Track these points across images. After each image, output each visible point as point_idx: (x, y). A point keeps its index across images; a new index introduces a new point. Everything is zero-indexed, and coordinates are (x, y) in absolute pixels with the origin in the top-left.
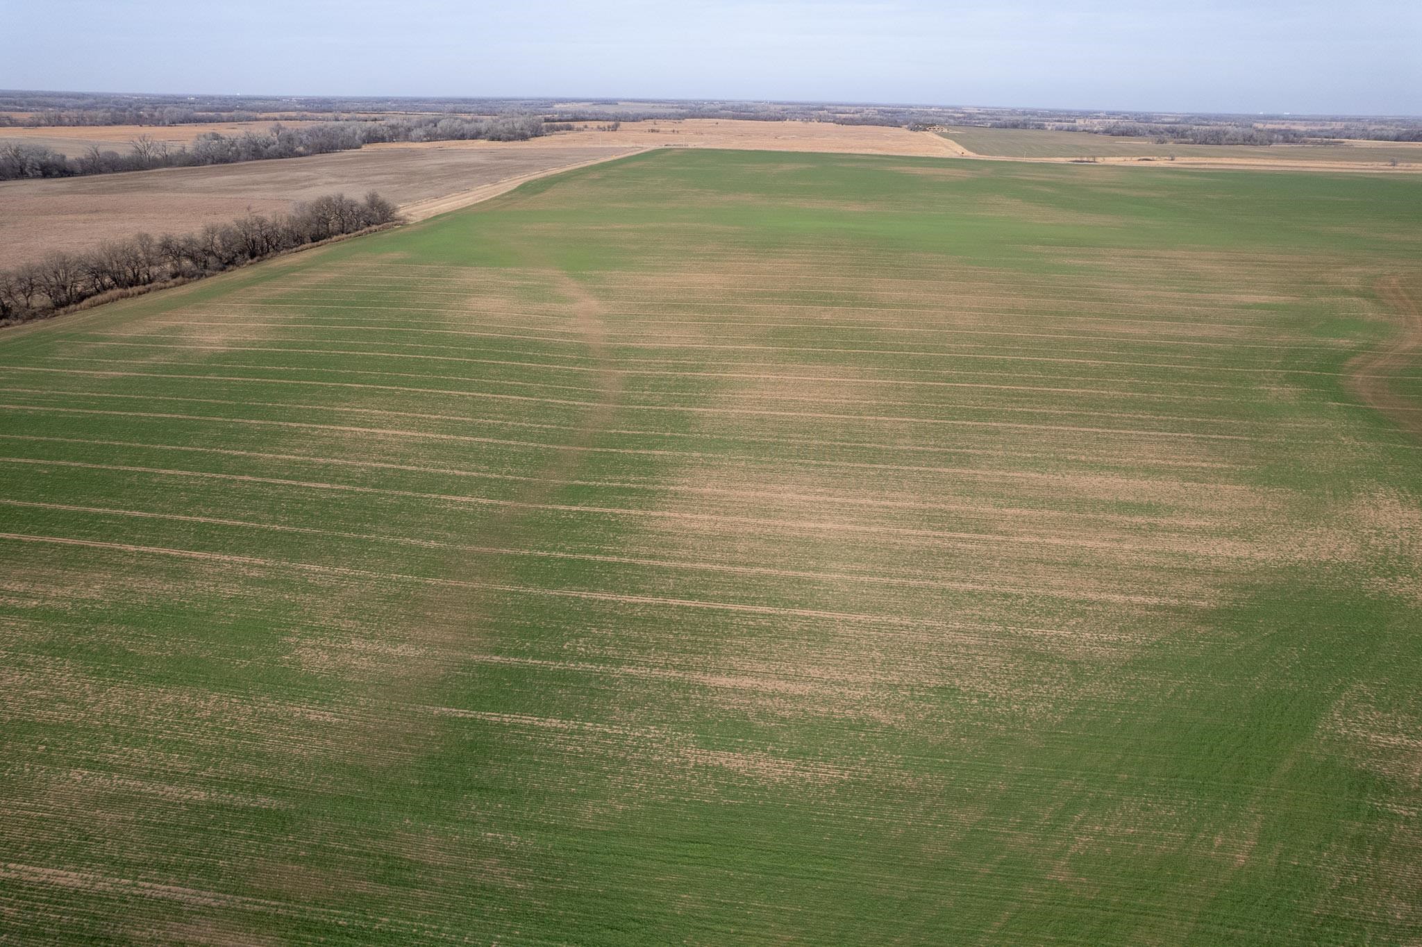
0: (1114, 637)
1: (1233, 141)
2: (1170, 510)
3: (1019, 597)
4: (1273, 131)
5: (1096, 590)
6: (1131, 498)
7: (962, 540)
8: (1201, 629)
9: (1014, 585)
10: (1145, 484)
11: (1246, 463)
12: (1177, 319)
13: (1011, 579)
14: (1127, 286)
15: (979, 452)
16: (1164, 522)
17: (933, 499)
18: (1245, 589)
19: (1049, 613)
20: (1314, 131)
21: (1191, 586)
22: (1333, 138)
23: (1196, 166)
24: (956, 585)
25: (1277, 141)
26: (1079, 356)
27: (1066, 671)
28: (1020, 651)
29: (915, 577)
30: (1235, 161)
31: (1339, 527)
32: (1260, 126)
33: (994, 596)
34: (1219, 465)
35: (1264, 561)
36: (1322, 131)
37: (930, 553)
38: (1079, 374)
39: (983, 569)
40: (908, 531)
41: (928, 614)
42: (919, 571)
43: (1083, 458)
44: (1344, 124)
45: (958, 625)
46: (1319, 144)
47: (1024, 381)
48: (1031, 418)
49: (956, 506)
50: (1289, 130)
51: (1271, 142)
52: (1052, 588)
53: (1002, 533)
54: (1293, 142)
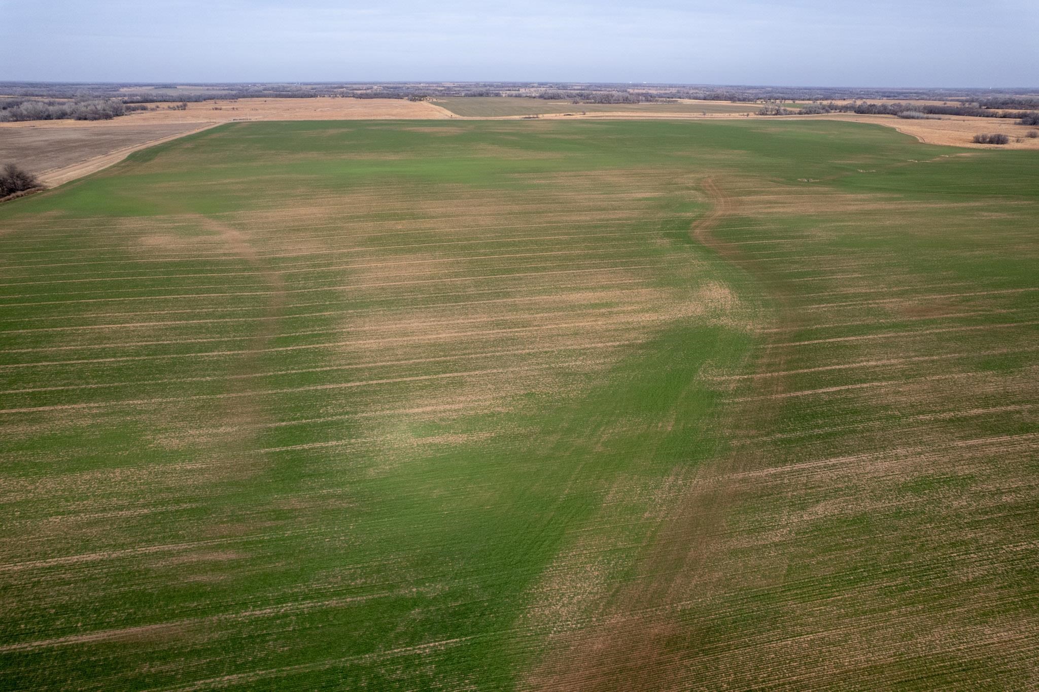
0: (602, 361)
1: (617, 101)
2: (617, 304)
3: (553, 352)
4: (639, 94)
5: (589, 343)
6: (597, 301)
7: (517, 332)
8: (640, 352)
9: (549, 347)
10: (603, 294)
11: (650, 278)
12: (604, 209)
13: (548, 345)
14: (573, 193)
15: (513, 290)
16: (615, 310)
17: (496, 315)
18: (657, 332)
19: (569, 356)
20: (661, 94)
21: (633, 335)
22: (672, 98)
23: (598, 118)
24: (520, 352)
25: (642, 101)
26: (555, 235)
27: (583, 377)
28: (559, 374)
29: (498, 351)
30: (620, 114)
31: (695, 301)
32: (631, 91)
33: (541, 353)
34: (637, 281)
35: (664, 320)
36: (666, 94)
37: (503, 340)
38: (557, 244)
39: (532, 343)
40: (487, 332)
41: (510, 366)
42: (499, 349)
43: (569, 286)
44: (677, 89)
45: (526, 368)
46: (665, 102)
47: (528, 251)
48: (536, 269)
49: (509, 317)
50: (648, 93)
51: (639, 101)
52: (568, 346)
53: (536, 326)
54: (651, 101)
